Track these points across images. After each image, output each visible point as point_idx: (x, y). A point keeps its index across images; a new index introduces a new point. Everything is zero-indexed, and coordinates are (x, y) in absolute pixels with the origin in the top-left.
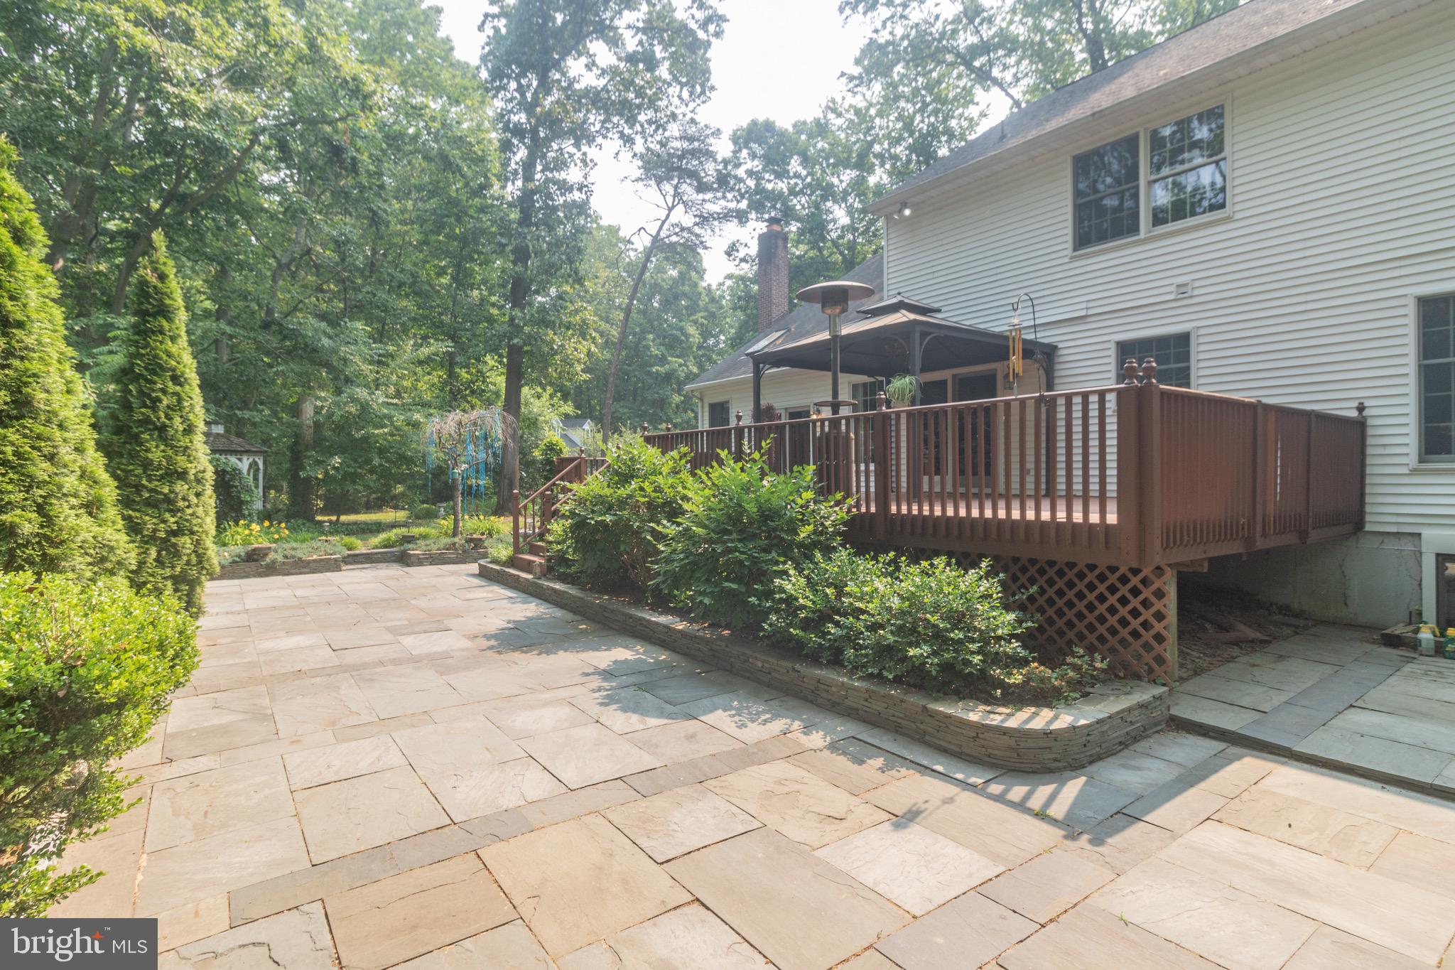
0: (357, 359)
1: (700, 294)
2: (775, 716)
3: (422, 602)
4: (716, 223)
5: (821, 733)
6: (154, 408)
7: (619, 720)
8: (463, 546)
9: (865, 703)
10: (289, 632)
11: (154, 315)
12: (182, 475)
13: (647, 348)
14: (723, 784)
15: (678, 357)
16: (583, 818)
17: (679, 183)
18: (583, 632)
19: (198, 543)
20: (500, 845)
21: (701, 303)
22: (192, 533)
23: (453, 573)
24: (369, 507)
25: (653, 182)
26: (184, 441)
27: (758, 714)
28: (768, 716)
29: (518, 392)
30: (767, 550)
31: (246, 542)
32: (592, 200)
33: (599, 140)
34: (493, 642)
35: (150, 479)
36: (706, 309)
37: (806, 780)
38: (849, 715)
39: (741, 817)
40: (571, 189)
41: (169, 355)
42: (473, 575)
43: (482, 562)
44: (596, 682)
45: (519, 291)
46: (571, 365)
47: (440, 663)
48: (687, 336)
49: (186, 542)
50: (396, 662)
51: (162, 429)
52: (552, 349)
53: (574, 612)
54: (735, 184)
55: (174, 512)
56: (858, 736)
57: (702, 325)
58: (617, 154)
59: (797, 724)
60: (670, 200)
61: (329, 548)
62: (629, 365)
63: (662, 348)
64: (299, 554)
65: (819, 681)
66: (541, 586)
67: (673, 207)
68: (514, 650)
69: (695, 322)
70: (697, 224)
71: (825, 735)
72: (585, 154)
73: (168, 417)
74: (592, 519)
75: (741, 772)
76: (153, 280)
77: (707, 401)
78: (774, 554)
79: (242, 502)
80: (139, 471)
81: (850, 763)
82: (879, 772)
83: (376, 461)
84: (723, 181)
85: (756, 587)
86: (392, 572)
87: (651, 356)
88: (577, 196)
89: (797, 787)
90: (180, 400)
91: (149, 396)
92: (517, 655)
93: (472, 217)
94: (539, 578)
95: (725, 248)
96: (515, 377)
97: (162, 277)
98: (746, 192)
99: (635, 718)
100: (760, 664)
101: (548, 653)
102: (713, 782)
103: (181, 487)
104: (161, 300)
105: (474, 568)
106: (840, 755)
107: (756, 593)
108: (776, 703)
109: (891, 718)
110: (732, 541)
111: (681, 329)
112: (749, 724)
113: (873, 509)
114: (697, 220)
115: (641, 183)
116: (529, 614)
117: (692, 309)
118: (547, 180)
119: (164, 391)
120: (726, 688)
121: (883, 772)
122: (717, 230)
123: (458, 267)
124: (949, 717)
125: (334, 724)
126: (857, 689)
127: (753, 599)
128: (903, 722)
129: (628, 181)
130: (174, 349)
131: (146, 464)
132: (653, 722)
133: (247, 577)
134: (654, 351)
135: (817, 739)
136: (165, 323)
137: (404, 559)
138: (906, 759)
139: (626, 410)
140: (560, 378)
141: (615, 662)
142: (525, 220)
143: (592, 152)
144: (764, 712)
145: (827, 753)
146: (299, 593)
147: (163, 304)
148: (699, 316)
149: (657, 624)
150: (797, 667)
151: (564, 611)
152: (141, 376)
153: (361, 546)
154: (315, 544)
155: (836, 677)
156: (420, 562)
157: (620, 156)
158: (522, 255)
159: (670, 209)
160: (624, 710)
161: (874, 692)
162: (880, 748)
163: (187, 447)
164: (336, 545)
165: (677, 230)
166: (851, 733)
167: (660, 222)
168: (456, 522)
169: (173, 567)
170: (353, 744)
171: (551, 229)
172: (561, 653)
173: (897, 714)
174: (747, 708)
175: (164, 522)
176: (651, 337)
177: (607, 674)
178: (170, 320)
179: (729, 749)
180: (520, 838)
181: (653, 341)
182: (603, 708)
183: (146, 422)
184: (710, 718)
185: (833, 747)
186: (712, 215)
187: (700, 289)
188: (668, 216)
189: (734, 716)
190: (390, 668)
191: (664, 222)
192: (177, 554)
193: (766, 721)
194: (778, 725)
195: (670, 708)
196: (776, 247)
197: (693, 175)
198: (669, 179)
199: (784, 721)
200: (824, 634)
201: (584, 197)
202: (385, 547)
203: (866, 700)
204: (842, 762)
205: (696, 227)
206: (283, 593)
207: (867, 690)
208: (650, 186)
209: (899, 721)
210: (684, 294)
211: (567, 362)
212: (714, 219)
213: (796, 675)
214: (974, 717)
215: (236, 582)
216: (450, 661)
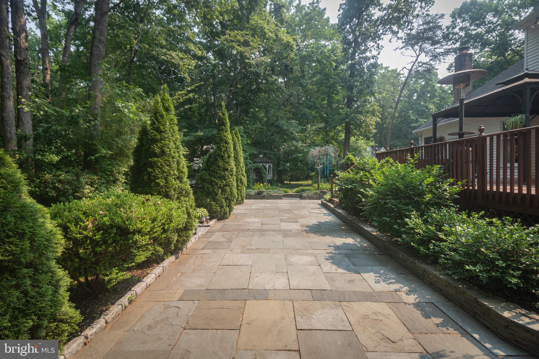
0: (294, 132)
1: (436, 90)
2: (397, 282)
3: (296, 212)
4: (441, 57)
5: (416, 296)
6: (221, 151)
7: (329, 267)
8: (319, 194)
9: (445, 288)
10: (255, 217)
11: (221, 125)
12: (227, 170)
13: (409, 116)
14: (349, 305)
15: (424, 119)
16: (285, 301)
17: (422, 44)
18: (343, 229)
19: (231, 189)
20: (254, 302)
21: (436, 94)
22: (229, 186)
23: (313, 203)
24: (303, 180)
25: (410, 48)
26: (227, 160)
27: (390, 278)
28: (394, 281)
29: (349, 139)
30: (407, 205)
31: (259, 189)
32: (378, 61)
33: (382, 36)
34: (308, 229)
35: (219, 170)
36: (440, 96)
37: (390, 317)
38: (438, 291)
39: (345, 323)
40: (369, 59)
41: (225, 136)
42: (319, 204)
43: (322, 200)
44: (331, 250)
45: (350, 101)
46: (369, 127)
47: (286, 234)
48: (429, 109)
49: (228, 188)
50: (274, 231)
51: (222, 157)
52: (361, 122)
53: (343, 221)
54: (453, 37)
55: (225, 180)
56: (436, 304)
57: (437, 103)
58: (390, 40)
59: (406, 288)
60: (418, 52)
61: (280, 192)
62: (401, 124)
63: (416, 116)
64: (271, 193)
65: (424, 270)
66: (335, 210)
67: (419, 55)
68: (312, 233)
69: (434, 103)
70: (432, 60)
71: (417, 298)
72: (378, 44)
73: (224, 154)
74: (344, 186)
75: (361, 303)
76: (222, 116)
77: (423, 137)
78: (410, 207)
79: (263, 177)
80: (217, 168)
81: (421, 316)
82: (435, 326)
83: (299, 165)
84: (446, 37)
85: (398, 221)
86: (296, 201)
87: (411, 120)
88: (372, 61)
89: (383, 318)
90: (227, 148)
91: (219, 148)
92: (312, 235)
93: (333, 78)
94: (336, 207)
95: (447, 67)
96: (348, 133)
97: (224, 114)
98: (459, 39)
99: (335, 267)
100: (401, 256)
101: (323, 235)
102: (345, 303)
103: (227, 173)
104: (223, 121)
105: (319, 202)
106: (418, 310)
107: (397, 223)
108: (403, 276)
109: (458, 299)
110: (390, 199)
111: (427, 107)
112: (382, 282)
113: (476, 188)
114: (431, 58)
115: (404, 49)
116: (327, 220)
117: (432, 98)
118: (360, 58)
119: (223, 146)
120: (383, 263)
121: (437, 327)
122: (442, 60)
123: (329, 97)
124: (490, 309)
125: (244, 247)
126: (441, 279)
127: (396, 226)
128: (465, 304)
129: (398, 49)
130: (226, 134)
131: (219, 167)
132: (341, 270)
133: (258, 199)
134: (412, 117)
135: (412, 298)
136: (224, 127)
137: (301, 197)
138: (458, 324)
139: (399, 143)
140: (365, 132)
141: (345, 243)
142: (352, 75)
143: (380, 42)
144: (394, 279)
145: (412, 306)
146: (267, 205)
147: (224, 122)
148: (436, 100)
149: (367, 231)
150: (416, 261)
151: (340, 221)
152: (218, 142)
153: (290, 192)
154: (276, 190)
155: (432, 271)
156: (305, 198)
157: (392, 40)
158: (351, 88)
159: (418, 56)
160: (332, 263)
161: (450, 283)
162: (445, 313)
163: (228, 162)
164: (281, 191)
165: (420, 64)
166: (433, 301)
167: (413, 63)
168: (318, 185)
169: (225, 195)
170: (244, 254)
171: (361, 76)
172: (328, 237)
173: (461, 298)
174: (386, 275)
175: (223, 182)
176: (411, 112)
177: (337, 248)
178: (225, 126)
179: (364, 291)
180: (262, 301)
181: (412, 113)
182: (326, 261)
183: (219, 155)
184: (365, 275)
185: (417, 305)
186: (439, 54)
187: (436, 88)
188: (417, 60)
189: (377, 277)
190: (272, 232)
191: (415, 63)
192: (226, 192)
193: (391, 283)
194: (396, 286)
195: (352, 267)
196: (465, 61)
197: (428, 39)
198: (416, 43)
199: (401, 285)
200: (428, 249)
201: (375, 61)
202: (296, 192)
203: (446, 286)
204: (417, 313)
205: (431, 61)
206: (263, 205)
207: (446, 281)
208: (408, 49)
209: (462, 302)
210: (428, 92)
211: (367, 126)
212: (440, 55)
213: (415, 265)
214: (506, 314)
215: (254, 200)
216: (290, 233)
